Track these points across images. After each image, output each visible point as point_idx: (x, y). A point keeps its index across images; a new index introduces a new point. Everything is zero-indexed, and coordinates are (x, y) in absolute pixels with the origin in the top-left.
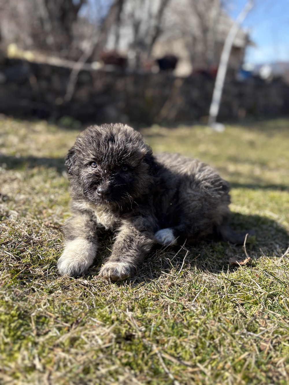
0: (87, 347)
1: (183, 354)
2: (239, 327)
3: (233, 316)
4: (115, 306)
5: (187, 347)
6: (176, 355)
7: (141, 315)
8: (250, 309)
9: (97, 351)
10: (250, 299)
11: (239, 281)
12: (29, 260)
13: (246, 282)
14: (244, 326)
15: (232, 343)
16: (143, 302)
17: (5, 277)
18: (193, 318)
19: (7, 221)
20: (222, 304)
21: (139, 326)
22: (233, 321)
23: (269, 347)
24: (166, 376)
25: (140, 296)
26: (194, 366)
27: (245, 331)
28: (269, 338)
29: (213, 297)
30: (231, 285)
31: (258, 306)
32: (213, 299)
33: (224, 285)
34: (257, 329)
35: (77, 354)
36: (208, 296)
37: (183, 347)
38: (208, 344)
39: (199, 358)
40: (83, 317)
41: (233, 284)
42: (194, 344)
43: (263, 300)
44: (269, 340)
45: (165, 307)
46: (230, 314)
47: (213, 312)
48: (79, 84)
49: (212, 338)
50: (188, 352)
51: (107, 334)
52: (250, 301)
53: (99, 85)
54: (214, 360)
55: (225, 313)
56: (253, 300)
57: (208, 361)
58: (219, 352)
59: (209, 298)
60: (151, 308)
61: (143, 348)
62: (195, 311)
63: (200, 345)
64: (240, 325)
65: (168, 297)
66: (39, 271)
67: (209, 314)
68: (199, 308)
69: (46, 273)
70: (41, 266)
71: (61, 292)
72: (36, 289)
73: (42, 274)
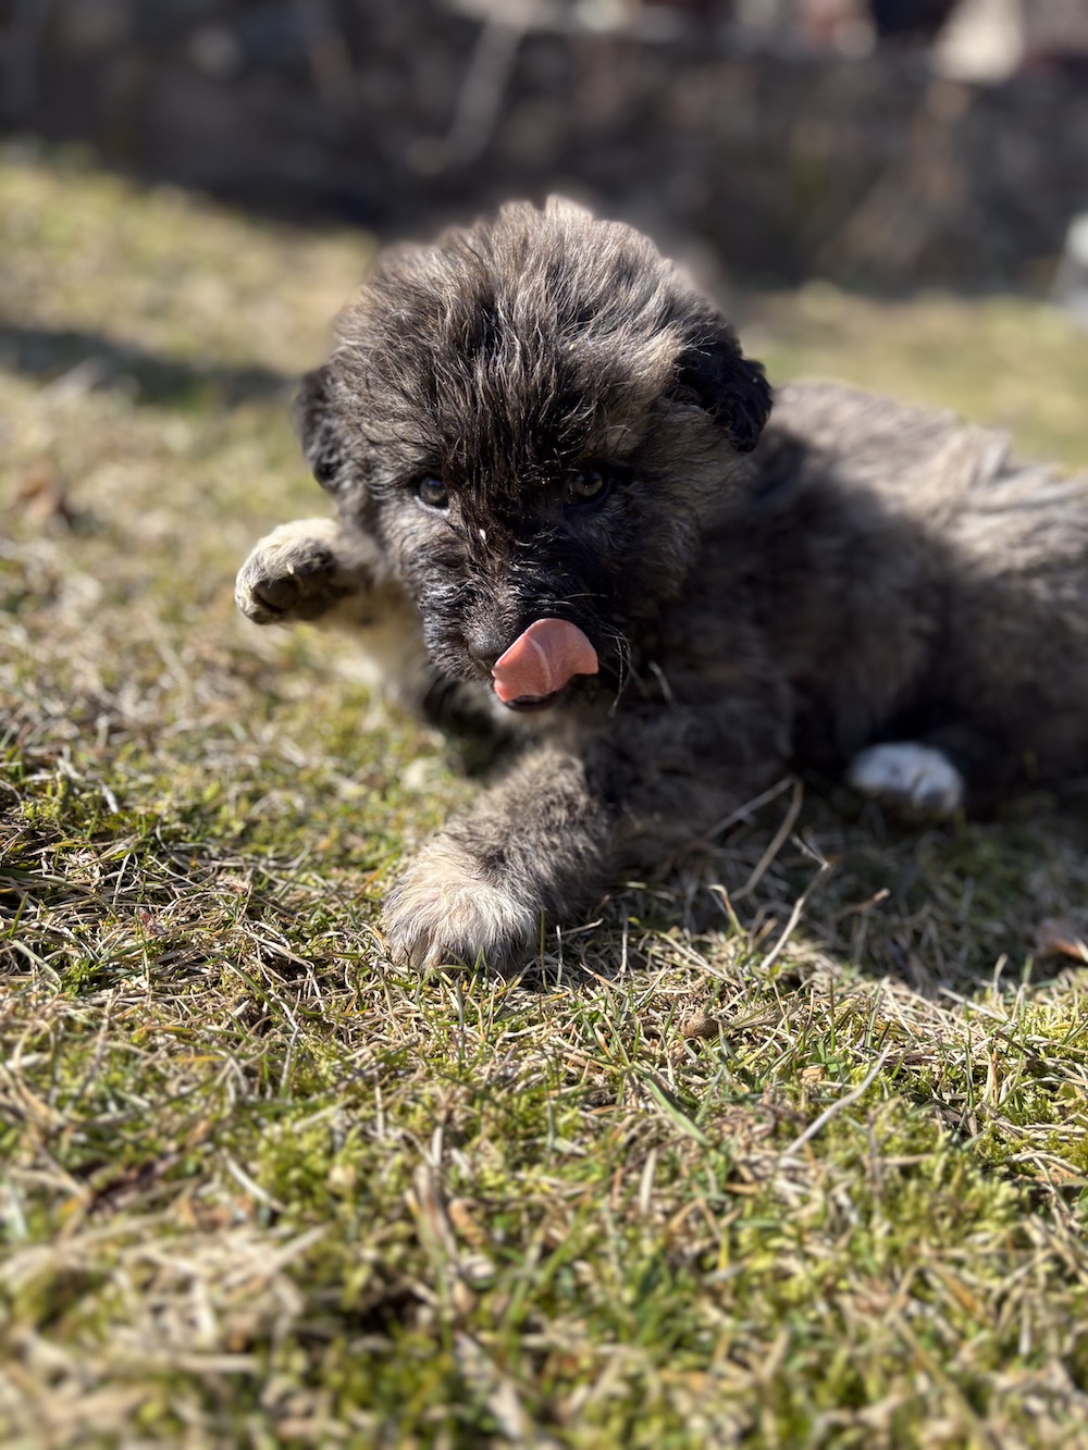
0: (124, 1341)
2: (1025, 1346)
3: (1001, 1274)
4: (380, 1106)
7: (502, 1178)
9: (174, 1384)
11: (1077, 1057)
12: (56, 811)
14: (1052, 1344)
16: (535, 1102)
18: (776, 1242)
20: (949, 1190)
22: (1000, 1304)
25: (524, 1066)
30: (1024, 1074)
33: (989, 1061)
36: (884, 1127)
40: (194, 1144)
41: (1036, 1069)
42: (741, 1415)
45: (632, 1155)
46: (987, 1256)
47: (891, 1233)
48: (520, 91)
49: (854, 1396)
51: (255, 1286)
55: (958, 1252)
60: (565, 1145)
61: (441, 1391)
62: (794, 1202)
65: (669, 1095)
66: (83, 866)
67: (864, 1239)
68: (817, 1195)
69: (115, 878)
70: (103, 841)
71: (145, 985)
72: (33, 958)
73: (93, 885)
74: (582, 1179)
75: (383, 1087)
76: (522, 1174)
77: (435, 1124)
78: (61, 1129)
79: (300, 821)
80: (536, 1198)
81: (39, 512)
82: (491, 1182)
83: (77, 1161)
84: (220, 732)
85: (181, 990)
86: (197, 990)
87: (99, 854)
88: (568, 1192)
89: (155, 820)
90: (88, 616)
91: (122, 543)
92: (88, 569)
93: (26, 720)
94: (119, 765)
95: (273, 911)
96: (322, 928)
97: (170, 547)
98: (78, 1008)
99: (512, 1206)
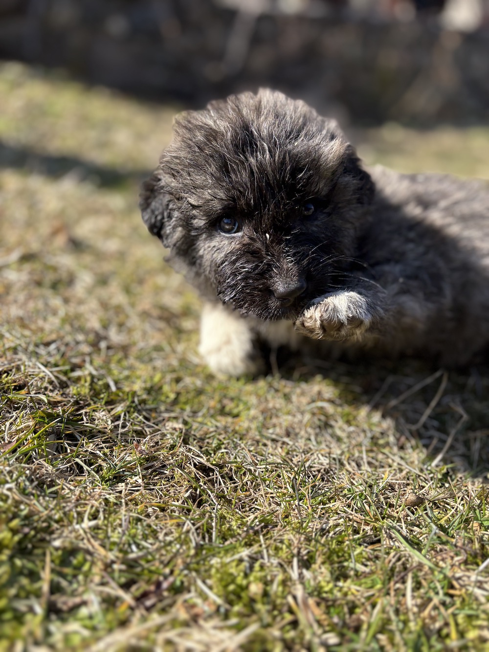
4: (264, 546)
7: (331, 586)
12: (87, 391)
16: (339, 543)
17: (23, 426)
40: (177, 572)
45: (397, 573)
60: (360, 568)
65: (405, 538)
66: (102, 418)
69: (118, 425)
70: (111, 405)
71: (140, 481)
72: (85, 467)
73: (109, 428)
74: (372, 587)
75: (264, 535)
76: (341, 584)
77: (293, 557)
78: (113, 562)
79: (200, 392)
80: (350, 597)
81: (60, 241)
82: (327, 589)
83: (123, 580)
84: (158, 349)
85: (157, 483)
86: (165, 483)
87: (109, 412)
88: (366, 594)
89: (134, 394)
90: (90, 291)
91: (100, 256)
92: (86, 267)
93: (67, 345)
94: (113, 366)
95: (194, 440)
96: (219, 448)
97: (121, 256)
98: (110, 494)
99: (338, 602)
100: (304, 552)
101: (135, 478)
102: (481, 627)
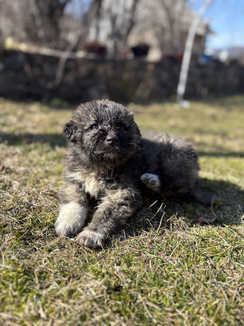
0: (83, 297)
1: (163, 302)
2: (210, 277)
3: (204, 268)
4: (104, 262)
5: (167, 295)
6: (158, 303)
7: (127, 269)
8: (218, 261)
9: (91, 301)
10: (218, 252)
11: (209, 237)
12: (31, 224)
13: (214, 238)
14: (214, 276)
15: (205, 291)
16: (128, 257)
17: (11, 238)
18: (171, 270)
19: (10, 190)
20: (195, 258)
21: (126, 279)
22: (205, 272)
23: (236, 293)
24: (150, 320)
25: (125, 252)
26: (174, 312)
27: (215, 280)
28: (236, 286)
29: (187, 251)
30: (201, 241)
31: (225, 259)
32: (187, 253)
33: (196, 241)
34: (225, 278)
35: (74, 304)
36: (183, 251)
37: (164, 296)
38: (184, 292)
39: (177, 304)
40: (78, 272)
41: (203, 240)
42: (173, 293)
43: (229, 253)
44: (236, 287)
45: (146, 261)
46: (202, 266)
47: (188, 265)
48: (67, 70)
49: (188, 287)
50: (168, 300)
51: (99, 286)
52: (218, 254)
53: (83, 70)
54: (190, 306)
55: (198, 266)
56: (221, 253)
57: (185, 307)
58: (194, 299)
59: (184, 252)
60: (135, 262)
61: (130, 298)
62: (172, 264)
63: (178, 293)
64: (211, 275)
65: (149, 252)
66: (39, 233)
67: (184, 267)
68: (176, 262)
69: (46, 234)
70: (41, 228)
71: (58, 250)
73: (42, 235)
74: (140, 267)
75: (104, 259)
76: (130, 268)
77: (114, 263)
80: (133, 271)
85: (64, 250)
86: (67, 250)
87: (41, 230)
88: (138, 269)
98: (49, 255)
99: (130, 272)
100: (117, 261)
101: (56, 250)
102: (172, 271)
